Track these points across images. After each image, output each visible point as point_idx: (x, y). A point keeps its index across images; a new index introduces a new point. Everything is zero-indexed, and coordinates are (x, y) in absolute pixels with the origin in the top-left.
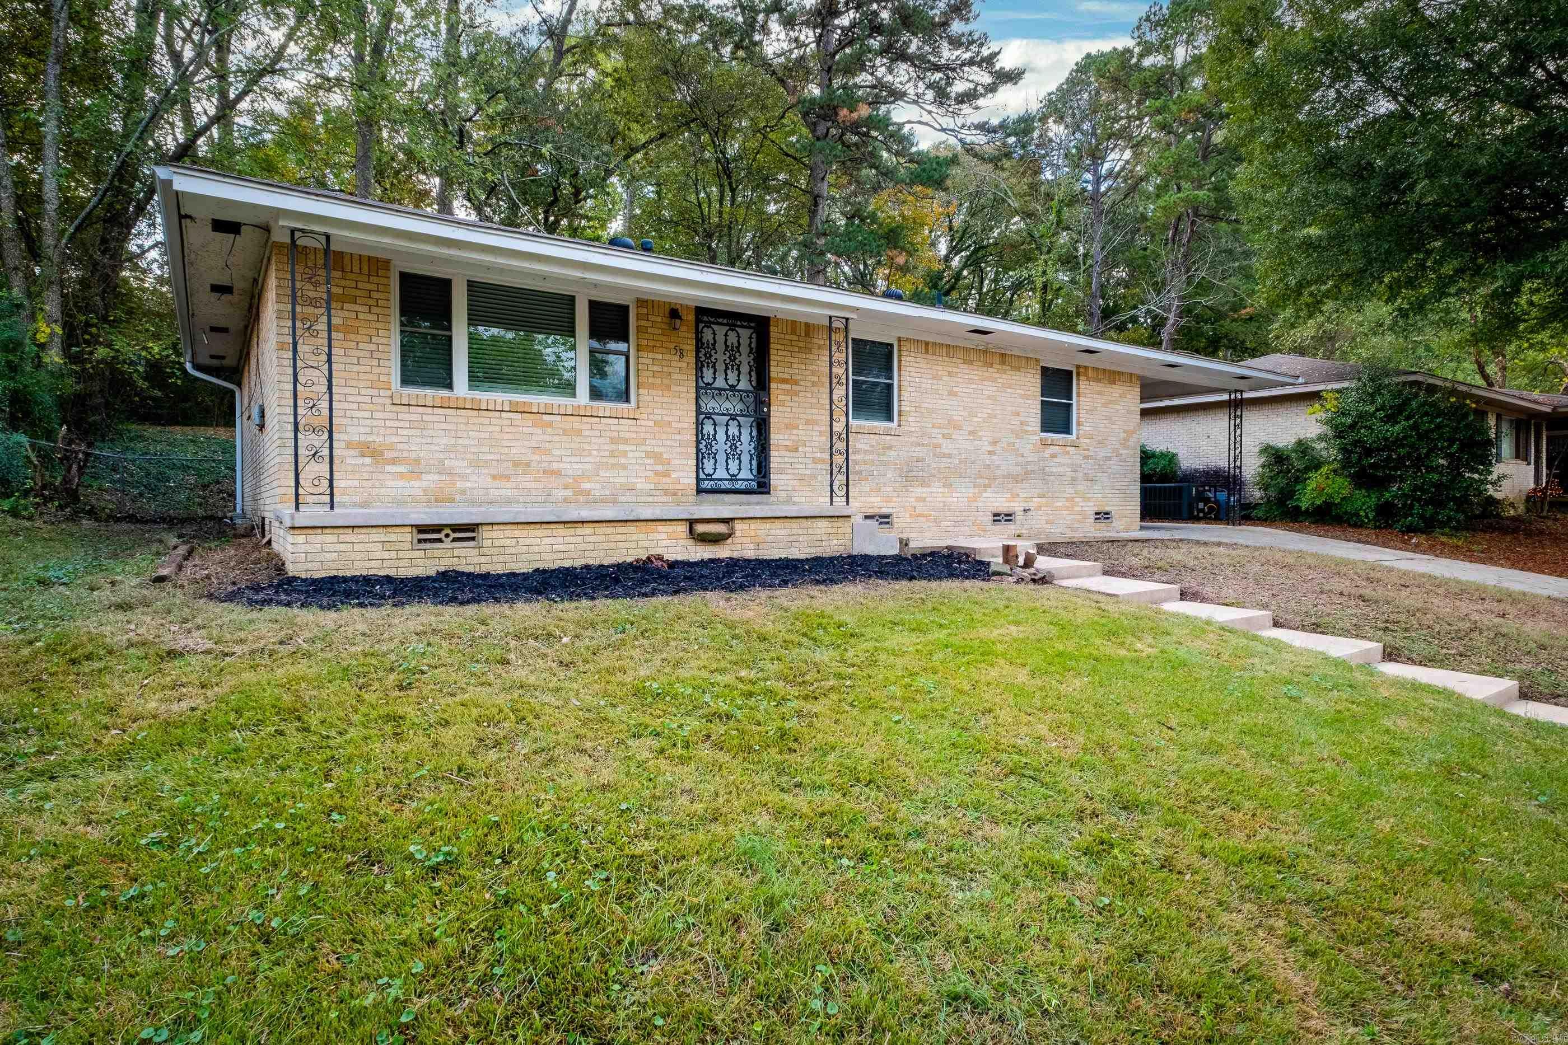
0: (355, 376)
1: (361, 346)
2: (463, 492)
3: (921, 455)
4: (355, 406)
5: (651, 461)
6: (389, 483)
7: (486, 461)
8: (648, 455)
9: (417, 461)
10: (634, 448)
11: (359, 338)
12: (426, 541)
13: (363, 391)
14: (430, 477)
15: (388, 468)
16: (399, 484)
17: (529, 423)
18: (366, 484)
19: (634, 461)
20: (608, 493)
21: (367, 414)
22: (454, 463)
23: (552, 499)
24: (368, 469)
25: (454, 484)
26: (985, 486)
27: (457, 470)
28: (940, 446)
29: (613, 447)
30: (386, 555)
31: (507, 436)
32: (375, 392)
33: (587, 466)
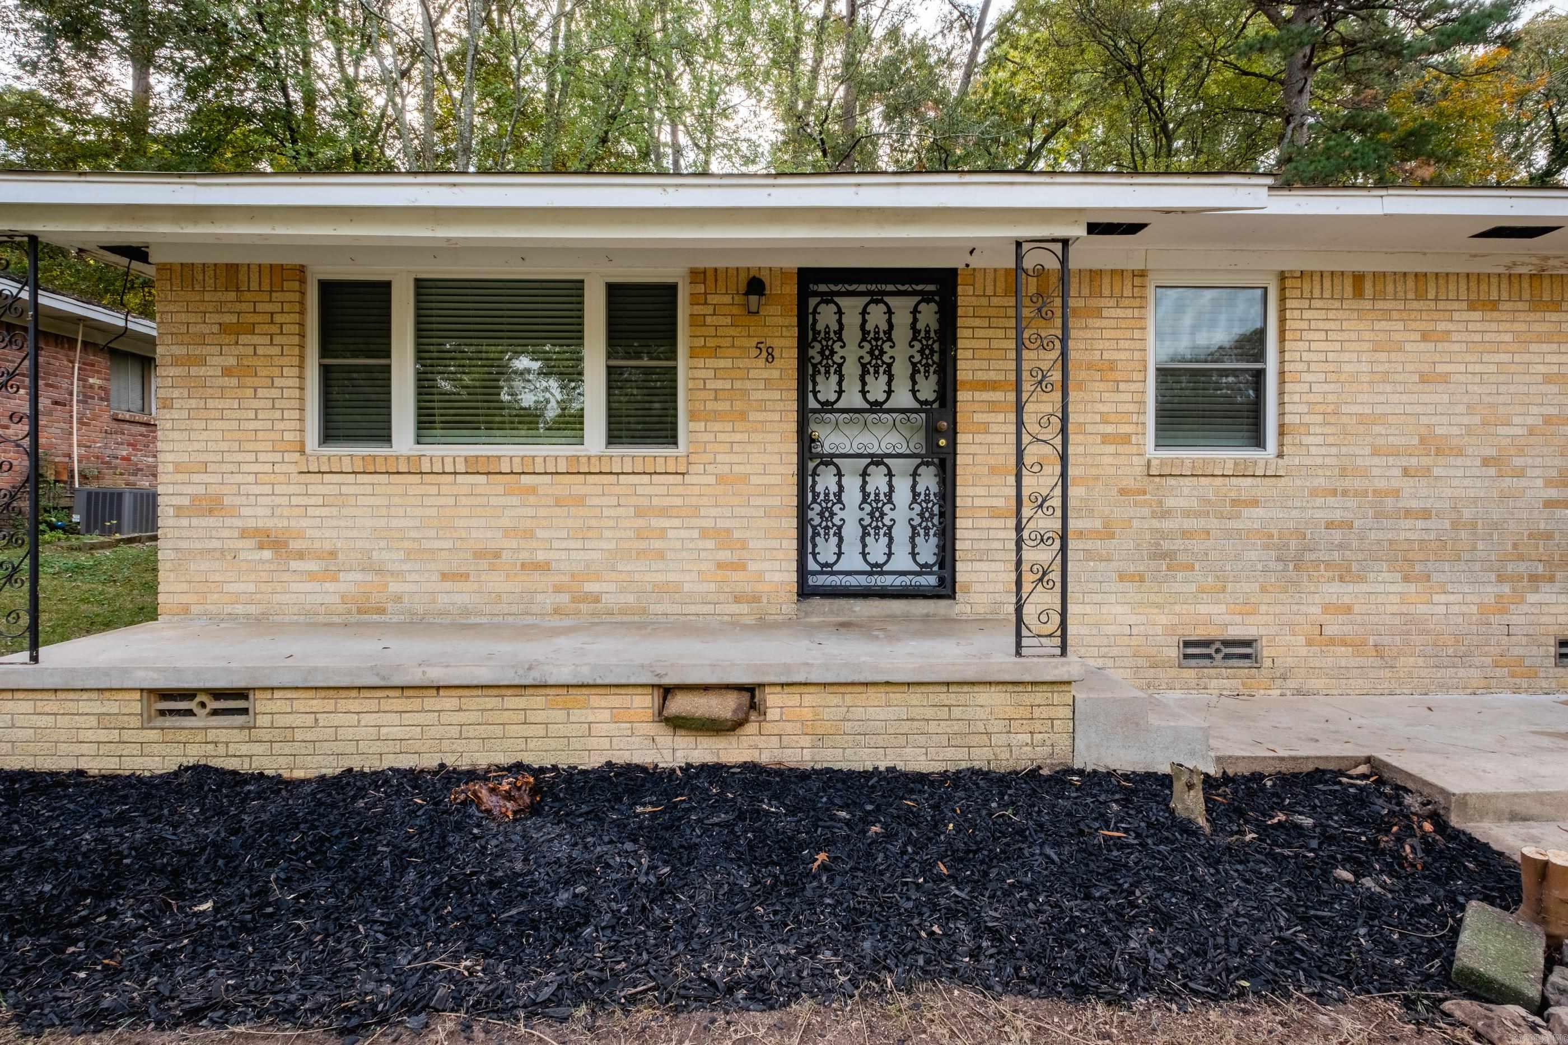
0: (251, 435)
1: (260, 393)
2: (398, 599)
3: (1338, 515)
4: (251, 479)
5: (710, 544)
6: (294, 587)
7: (432, 551)
8: (704, 533)
9: (333, 554)
10: (677, 523)
11: (256, 382)
13: (262, 457)
14: (351, 576)
15: (294, 565)
16: (308, 587)
17: (500, 490)
18: (263, 587)
19: (678, 545)
20: (631, 598)
21: (267, 489)
22: (385, 555)
23: (535, 608)
24: (267, 567)
25: (386, 585)
26: (1534, 578)
27: (390, 567)
28: (1396, 493)
29: (641, 522)
31: (466, 512)
32: (278, 457)
33: (596, 555)
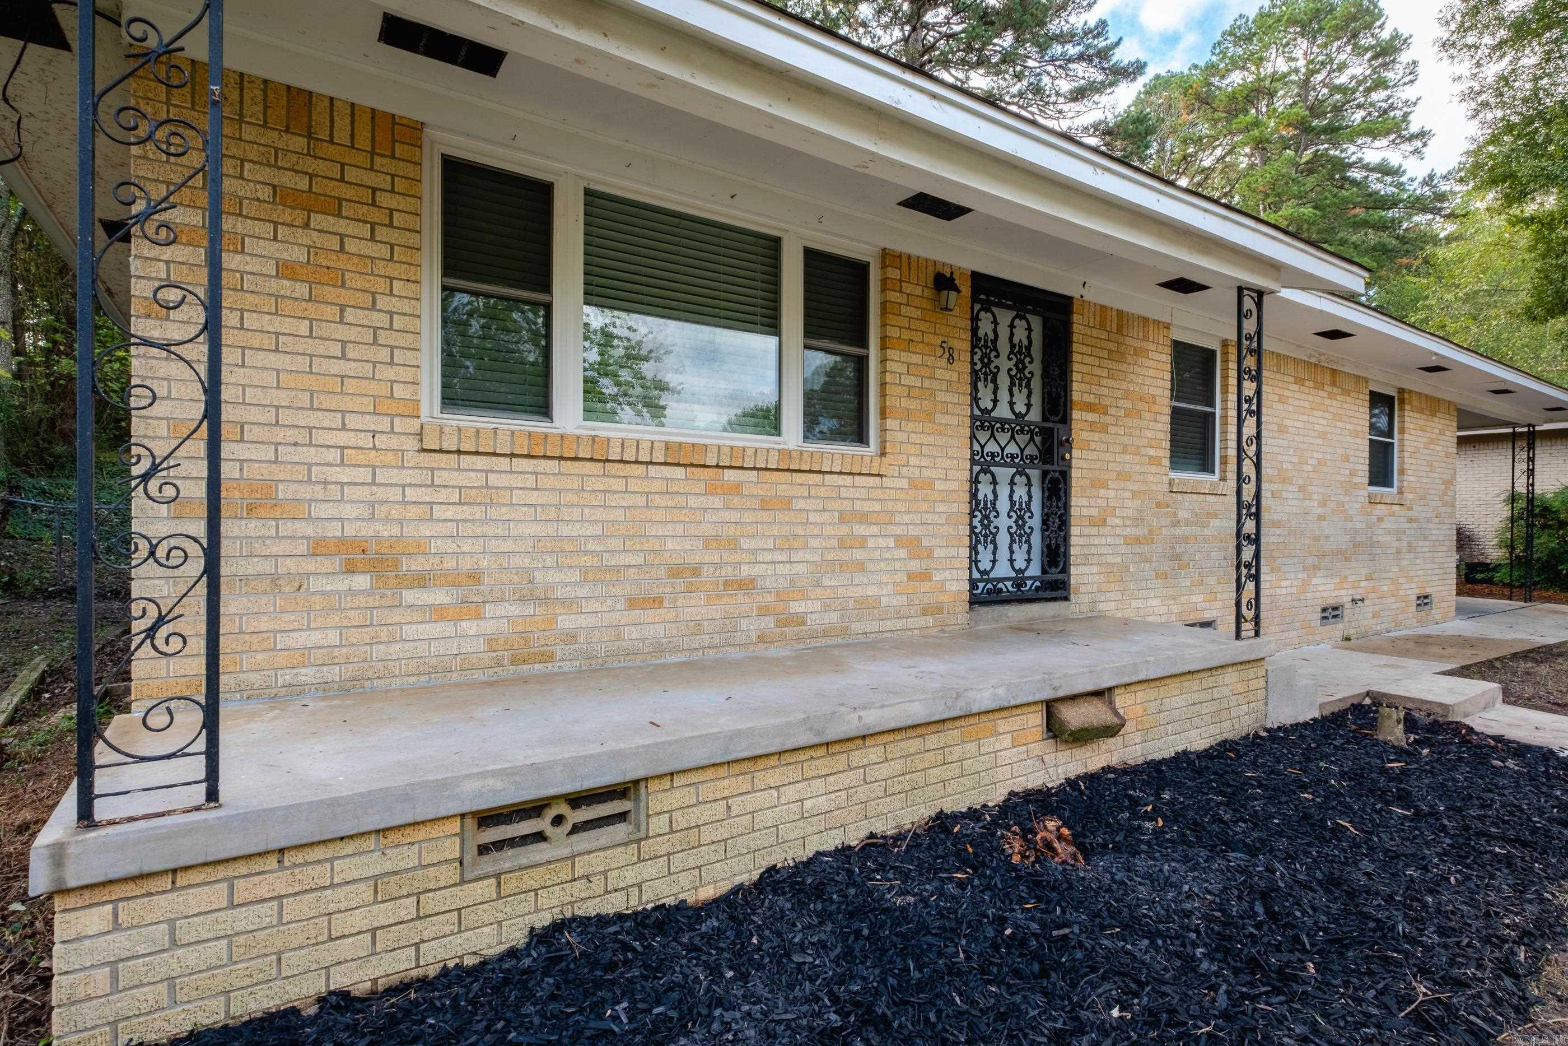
0: (335, 385)
1: (350, 315)
2: (571, 637)
4: (334, 455)
5: (903, 553)
6: (410, 631)
7: (617, 569)
8: (900, 542)
9: (475, 577)
10: (875, 529)
11: (345, 296)
12: (499, 845)
13: (352, 421)
14: (501, 610)
15: (410, 596)
16: (436, 629)
17: (701, 487)
18: (354, 635)
19: (876, 554)
20: (833, 617)
21: (363, 475)
22: (553, 576)
23: (739, 638)
24: (361, 601)
25: (553, 621)
26: (1315, 568)
27: (560, 592)
29: (843, 530)
30: (383, 914)
31: (658, 516)
32: (384, 423)
33: (801, 568)
